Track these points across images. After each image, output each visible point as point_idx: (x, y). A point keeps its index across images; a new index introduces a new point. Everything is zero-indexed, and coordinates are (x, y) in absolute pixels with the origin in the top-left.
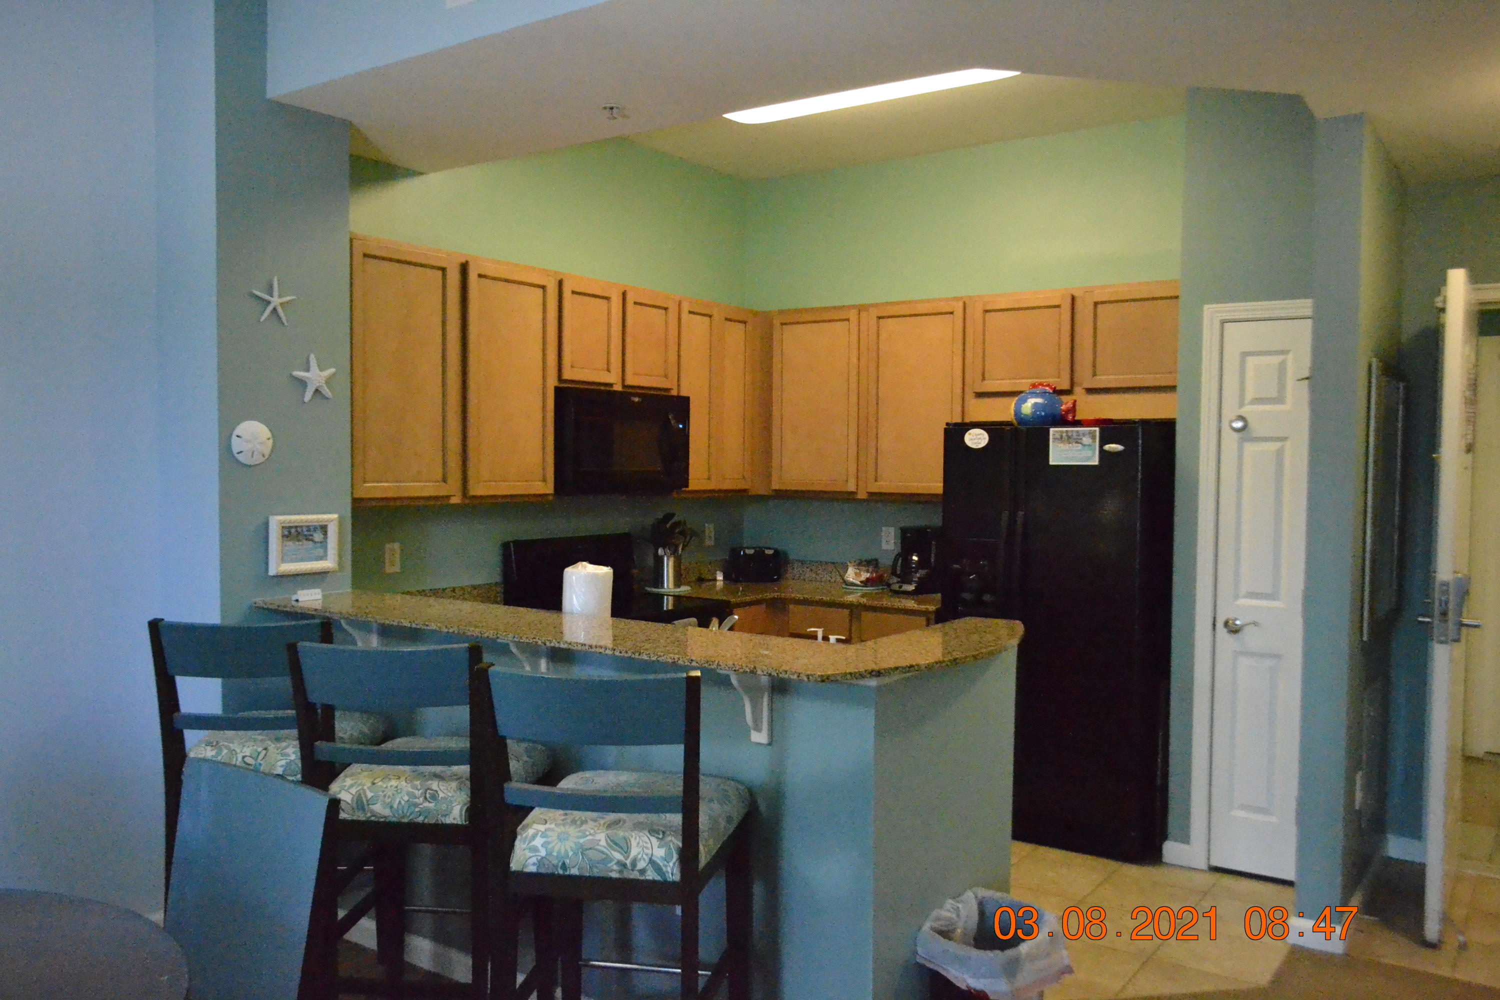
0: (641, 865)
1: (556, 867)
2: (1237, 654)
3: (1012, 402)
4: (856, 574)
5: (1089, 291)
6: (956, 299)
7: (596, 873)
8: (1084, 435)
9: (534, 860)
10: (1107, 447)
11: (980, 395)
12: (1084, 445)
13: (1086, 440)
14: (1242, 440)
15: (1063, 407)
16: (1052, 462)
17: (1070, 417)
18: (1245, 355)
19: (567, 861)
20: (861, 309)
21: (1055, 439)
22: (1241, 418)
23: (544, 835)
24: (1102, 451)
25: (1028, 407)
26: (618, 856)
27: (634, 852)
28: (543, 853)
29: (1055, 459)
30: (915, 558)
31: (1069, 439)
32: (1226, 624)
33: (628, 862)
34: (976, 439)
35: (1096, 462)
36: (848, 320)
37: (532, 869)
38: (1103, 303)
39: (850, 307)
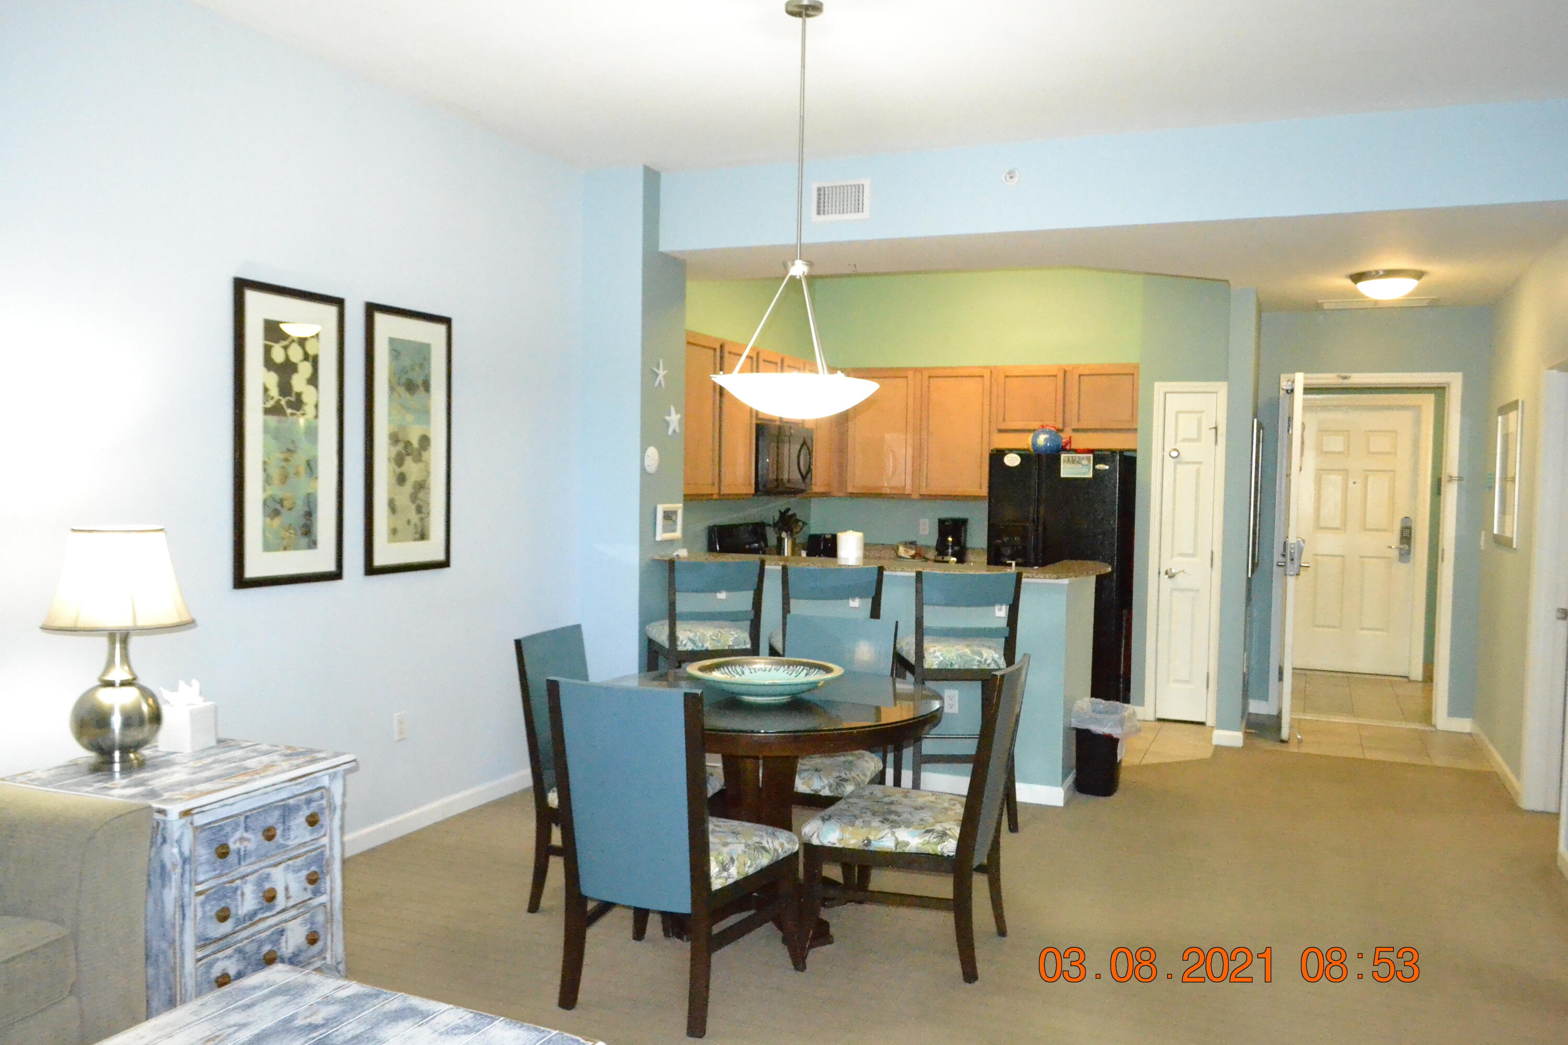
0: (989, 662)
1: (947, 665)
2: (1173, 590)
3: (1030, 437)
4: (905, 551)
5: (1078, 366)
6: (986, 367)
7: (967, 667)
8: (1083, 458)
9: (937, 662)
10: (1098, 467)
11: (1000, 431)
12: (1083, 465)
13: (1085, 462)
14: (1176, 464)
15: (1064, 441)
16: (1062, 475)
17: (1068, 447)
18: (1178, 413)
19: (953, 662)
20: (916, 370)
21: (1064, 461)
22: (1175, 450)
23: (939, 651)
24: (1094, 469)
25: (1042, 439)
26: (978, 658)
27: (985, 656)
28: (941, 658)
29: (1064, 474)
30: (950, 539)
31: (1074, 461)
32: (1166, 573)
33: (983, 660)
34: (1012, 460)
35: (1090, 475)
36: (907, 377)
37: (935, 667)
38: (1084, 375)
39: (910, 369)
